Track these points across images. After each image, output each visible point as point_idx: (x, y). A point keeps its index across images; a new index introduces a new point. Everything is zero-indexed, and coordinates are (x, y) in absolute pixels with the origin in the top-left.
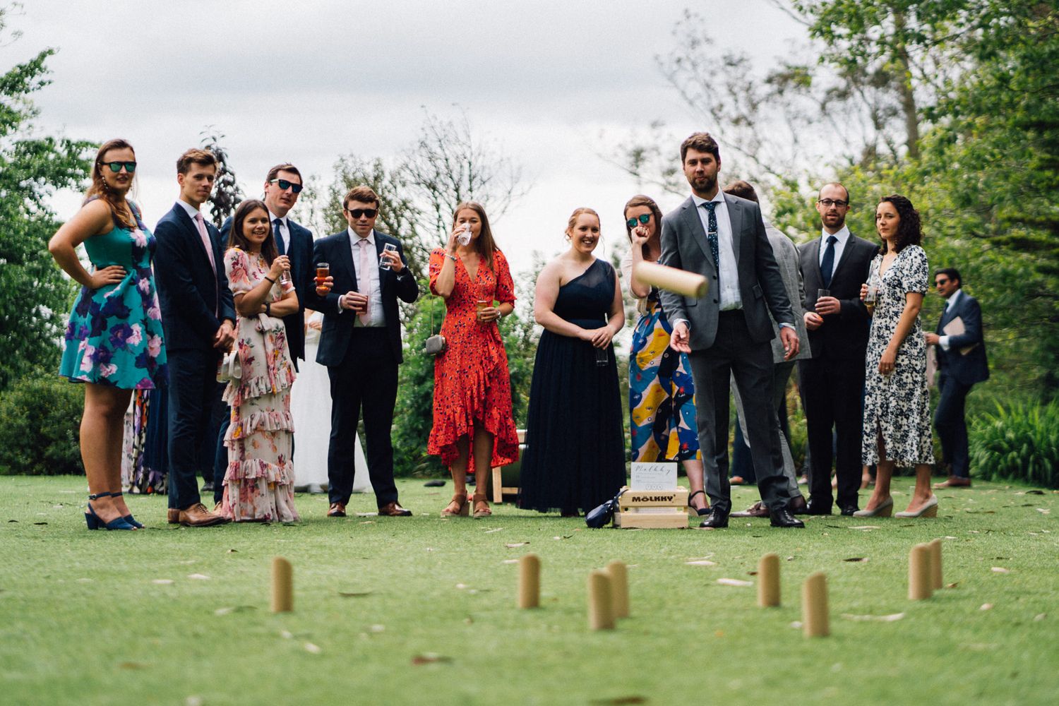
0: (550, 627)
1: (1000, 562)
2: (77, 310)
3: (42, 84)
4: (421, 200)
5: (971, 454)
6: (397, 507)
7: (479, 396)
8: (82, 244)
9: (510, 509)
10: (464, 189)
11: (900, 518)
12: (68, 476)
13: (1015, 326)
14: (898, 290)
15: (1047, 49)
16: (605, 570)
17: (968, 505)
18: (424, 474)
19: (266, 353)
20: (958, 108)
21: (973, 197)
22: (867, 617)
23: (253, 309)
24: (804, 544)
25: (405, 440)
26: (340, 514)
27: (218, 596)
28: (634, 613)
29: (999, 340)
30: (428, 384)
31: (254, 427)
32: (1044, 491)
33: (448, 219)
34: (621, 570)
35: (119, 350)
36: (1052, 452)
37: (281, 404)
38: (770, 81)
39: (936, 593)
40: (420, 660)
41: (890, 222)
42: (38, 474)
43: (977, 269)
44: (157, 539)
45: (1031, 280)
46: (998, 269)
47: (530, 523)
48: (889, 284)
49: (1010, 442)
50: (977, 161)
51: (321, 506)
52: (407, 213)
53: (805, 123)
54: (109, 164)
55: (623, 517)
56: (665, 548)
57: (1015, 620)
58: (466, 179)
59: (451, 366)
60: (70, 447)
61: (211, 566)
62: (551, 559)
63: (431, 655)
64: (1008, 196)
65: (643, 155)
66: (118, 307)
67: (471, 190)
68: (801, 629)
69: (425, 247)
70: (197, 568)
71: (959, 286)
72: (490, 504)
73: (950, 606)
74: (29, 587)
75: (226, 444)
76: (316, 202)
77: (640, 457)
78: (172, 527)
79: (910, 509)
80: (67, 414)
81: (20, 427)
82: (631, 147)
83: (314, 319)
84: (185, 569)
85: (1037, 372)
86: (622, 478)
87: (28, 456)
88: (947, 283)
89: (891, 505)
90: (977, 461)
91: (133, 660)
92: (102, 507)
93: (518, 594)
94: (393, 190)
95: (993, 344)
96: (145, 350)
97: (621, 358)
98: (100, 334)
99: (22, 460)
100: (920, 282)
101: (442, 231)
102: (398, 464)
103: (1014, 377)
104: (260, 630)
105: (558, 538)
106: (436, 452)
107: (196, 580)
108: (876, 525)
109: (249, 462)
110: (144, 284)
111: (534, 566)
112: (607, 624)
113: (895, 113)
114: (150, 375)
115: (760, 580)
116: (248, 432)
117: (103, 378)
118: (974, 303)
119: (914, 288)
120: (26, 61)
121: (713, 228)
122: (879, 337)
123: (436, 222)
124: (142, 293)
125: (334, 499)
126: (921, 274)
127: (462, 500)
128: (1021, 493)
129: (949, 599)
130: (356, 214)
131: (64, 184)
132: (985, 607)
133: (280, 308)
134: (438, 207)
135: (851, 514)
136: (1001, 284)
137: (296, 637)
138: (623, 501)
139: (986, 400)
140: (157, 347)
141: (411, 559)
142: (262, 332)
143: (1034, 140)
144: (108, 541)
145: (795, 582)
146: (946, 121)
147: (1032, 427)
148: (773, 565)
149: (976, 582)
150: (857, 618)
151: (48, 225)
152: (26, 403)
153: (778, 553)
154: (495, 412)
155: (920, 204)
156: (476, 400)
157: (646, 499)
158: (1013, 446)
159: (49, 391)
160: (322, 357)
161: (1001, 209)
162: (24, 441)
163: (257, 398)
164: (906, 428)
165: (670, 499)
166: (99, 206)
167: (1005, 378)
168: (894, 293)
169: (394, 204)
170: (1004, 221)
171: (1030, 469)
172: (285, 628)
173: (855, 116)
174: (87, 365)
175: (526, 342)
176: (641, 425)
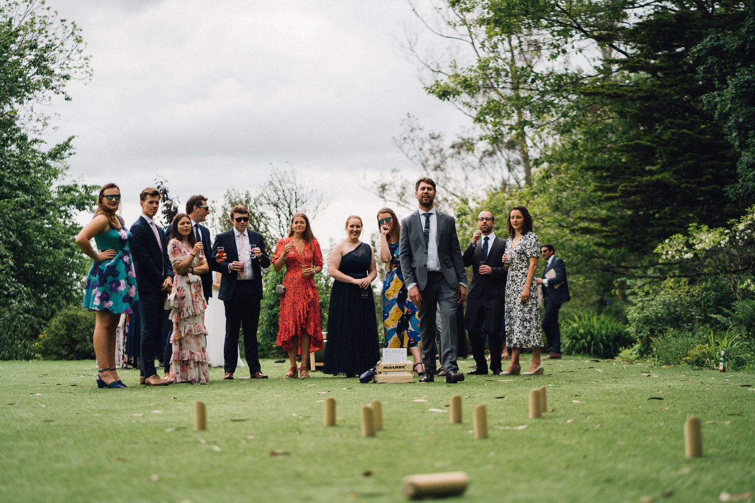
0: (341, 435)
1: (577, 397)
2: (91, 273)
3: (70, 154)
4: (270, 213)
5: (561, 341)
6: (260, 374)
7: (303, 315)
8: (93, 239)
9: (320, 374)
10: (292, 207)
11: (524, 375)
12: (87, 360)
13: (583, 274)
14: (523, 256)
15: (597, 128)
16: (370, 405)
17: (560, 368)
18: (273, 356)
19: (192, 294)
20: (551, 159)
21: (560, 206)
22: (507, 428)
23: (185, 271)
24: (474, 390)
25: (264, 339)
26: (231, 378)
27: (167, 422)
28: (385, 427)
29: (575, 281)
30: (276, 309)
31: (186, 333)
32: (600, 360)
33: (284, 222)
34: (378, 405)
35: (114, 293)
36: (603, 339)
37: (201, 320)
38: (453, 147)
39: (544, 414)
40: (273, 454)
41: (519, 220)
42: (71, 359)
43: (562, 244)
44: (135, 392)
45: (591, 249)
46: (573, 244)
47: (330, 381)
48: (518, 253)
49: (581, 335)
50: (561, 187)
51: (221, 374)
52: (263, 220)
53: (472, 169)
54: (106, 196)
55: (379, 377)
56: (402, 393)
57: (585, 428)
58: (294, 201)
59: (288, 301)
60: (88, 345)
61: (163, 406)
62: (341, 400)
63: (279, 451)
64: (578, 205)
65: (386, 187)
66: (113, 270)
67: (296, 207)
68: (473, 434)
69: (273, 237)
70: (155, 408)
71: (553, 254)
72: (309, 371)
73: (551, 421)
74: (67, 419)
75: (171, 342)
76: (215, 214)
77: (389, 345)
78: (142, 386)
79: (529, 371)
80: (87, 328)
81: (62, 335)
82: (380, 184)
83: (216, 277)
84: (149, 408)
85: (595, 298)
86: (378, 357)
87: (66, 350)
88: (547, 252)
89: (519, 369)
90: (564, 345)
91: (122, 456)
92: (105, 376)
93: (324, 419)
94: (256, 208)
95: (571, 283)
96: (127, 293)
97: (376, 293)
98: (103, 285)
99: (63, 352)
100: (536, 252)
101: (282, 229)
102: (260, 351)
103: (583, 301)
104: (189, 439)
105: (345, 389)
106: (280, 344)
107: (156, 414)
108: (511, 379)
109: (184, 351)
110: (126, 259)
111: (332, 404)
112: (371, 434)
113: (519, 163)
114: (131, 307)
115: (451, 408)
116: (183, 335)
117: (106, 308)
118: (561, 261)
119: (534, 255)
120: (61, 143)
121: (428, 227)
122: (512, 281)
123: (278, 224)
124: (125, 263)
125: (227, 370)
126: (536, 247)
127: (294, 370)
128: (587, 361)
129: (550, 418)
130: (239, 220)
131: (84, 209)
132: (569, 421)
133: (199, 270)
134: (279, 216)
135: (499, 374)
136: (575, 251)
137: (208, 443)
138: (379, 369)
139: (569, 313)
140: (133, 291)
141: (268, 401)
142: (189, 283)
143: (591, 176)
144: (109, 394)
145: (469, 409)
146: (545, 165)
147: (593, 326)
148: (458, 401)
149: (564, 408)
150: (502, 428)
151: (75, 228)
152: (65, 322)
153: (460, 395)
154: (312, 323)
155: (533, 210)
156: (302, 317)
157: (390, 368)
158: (583, 336)
159: (77, 315)
160: (221, 296)
161: (575, 213)
162: (64, 342)
163: (187, 318)
164: (529, 328)
165: (403, 367)
166: (102, 218)
167: (578, 301)
168: (521, 257)
169: (256, 215)
170: (576, 219)
171: (592, 349)
172: (202, 438)
173: (497, 164)
174: (97, 302)
175: (327, 286)
176: (388, 329)
